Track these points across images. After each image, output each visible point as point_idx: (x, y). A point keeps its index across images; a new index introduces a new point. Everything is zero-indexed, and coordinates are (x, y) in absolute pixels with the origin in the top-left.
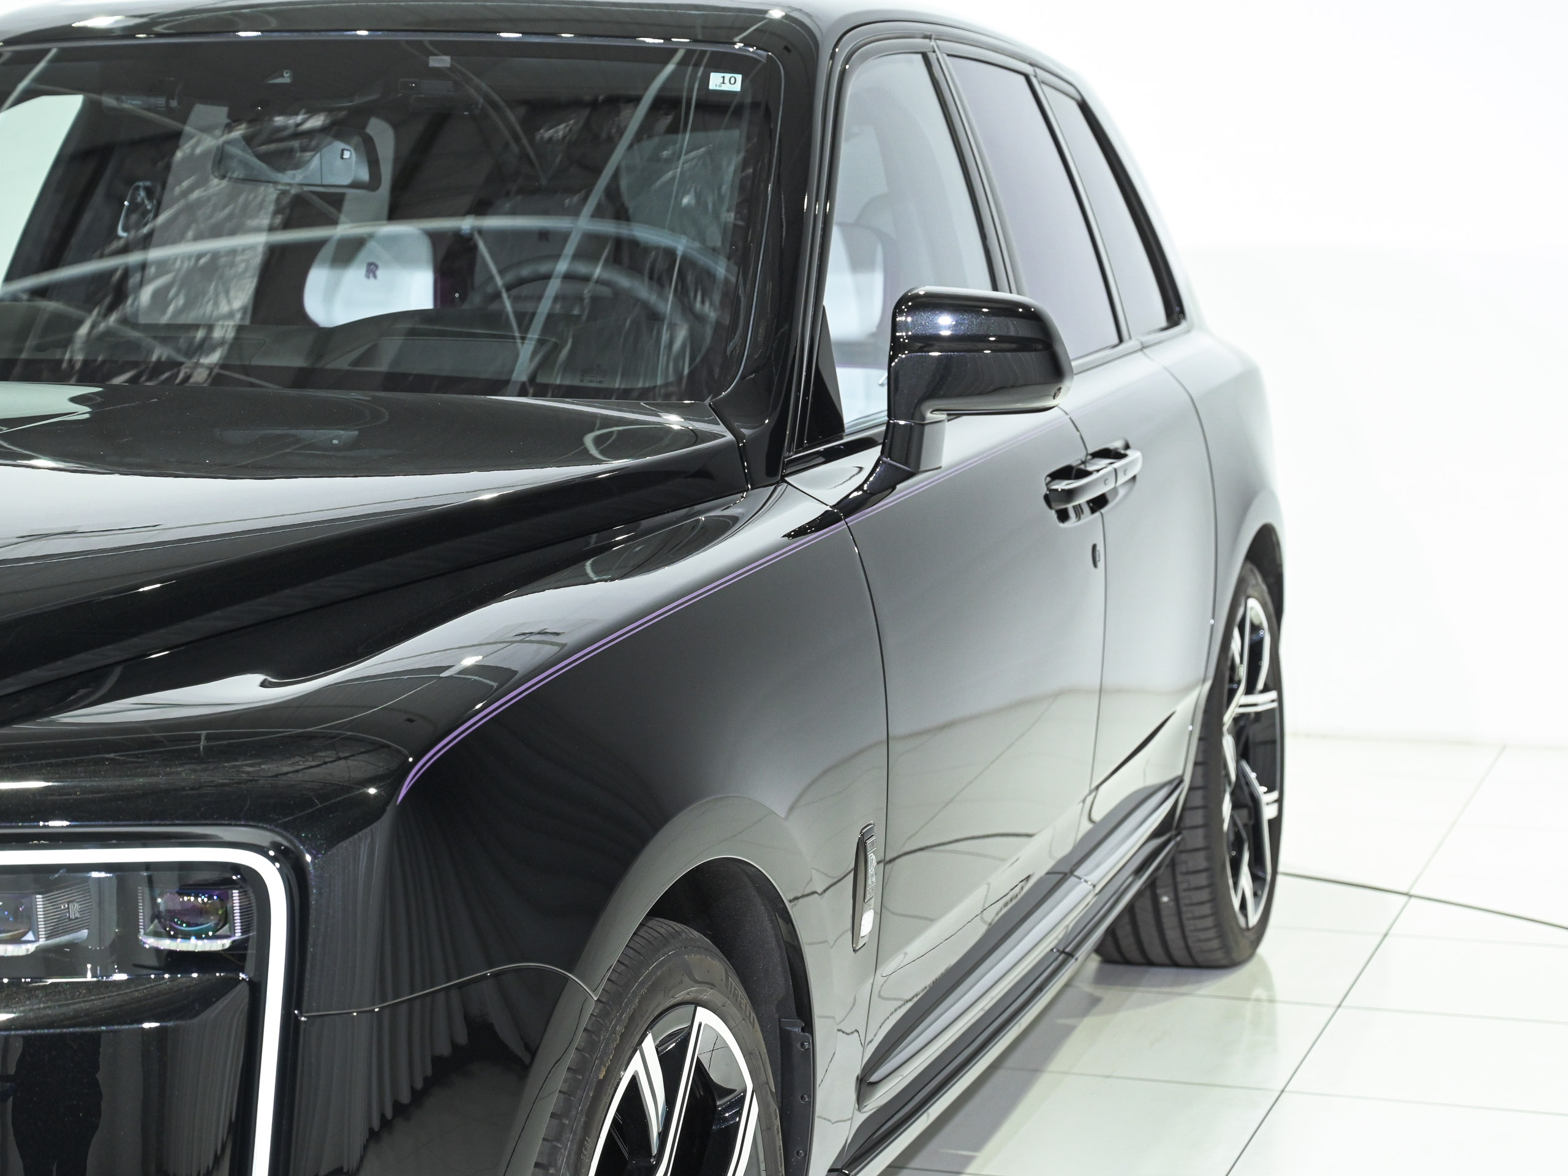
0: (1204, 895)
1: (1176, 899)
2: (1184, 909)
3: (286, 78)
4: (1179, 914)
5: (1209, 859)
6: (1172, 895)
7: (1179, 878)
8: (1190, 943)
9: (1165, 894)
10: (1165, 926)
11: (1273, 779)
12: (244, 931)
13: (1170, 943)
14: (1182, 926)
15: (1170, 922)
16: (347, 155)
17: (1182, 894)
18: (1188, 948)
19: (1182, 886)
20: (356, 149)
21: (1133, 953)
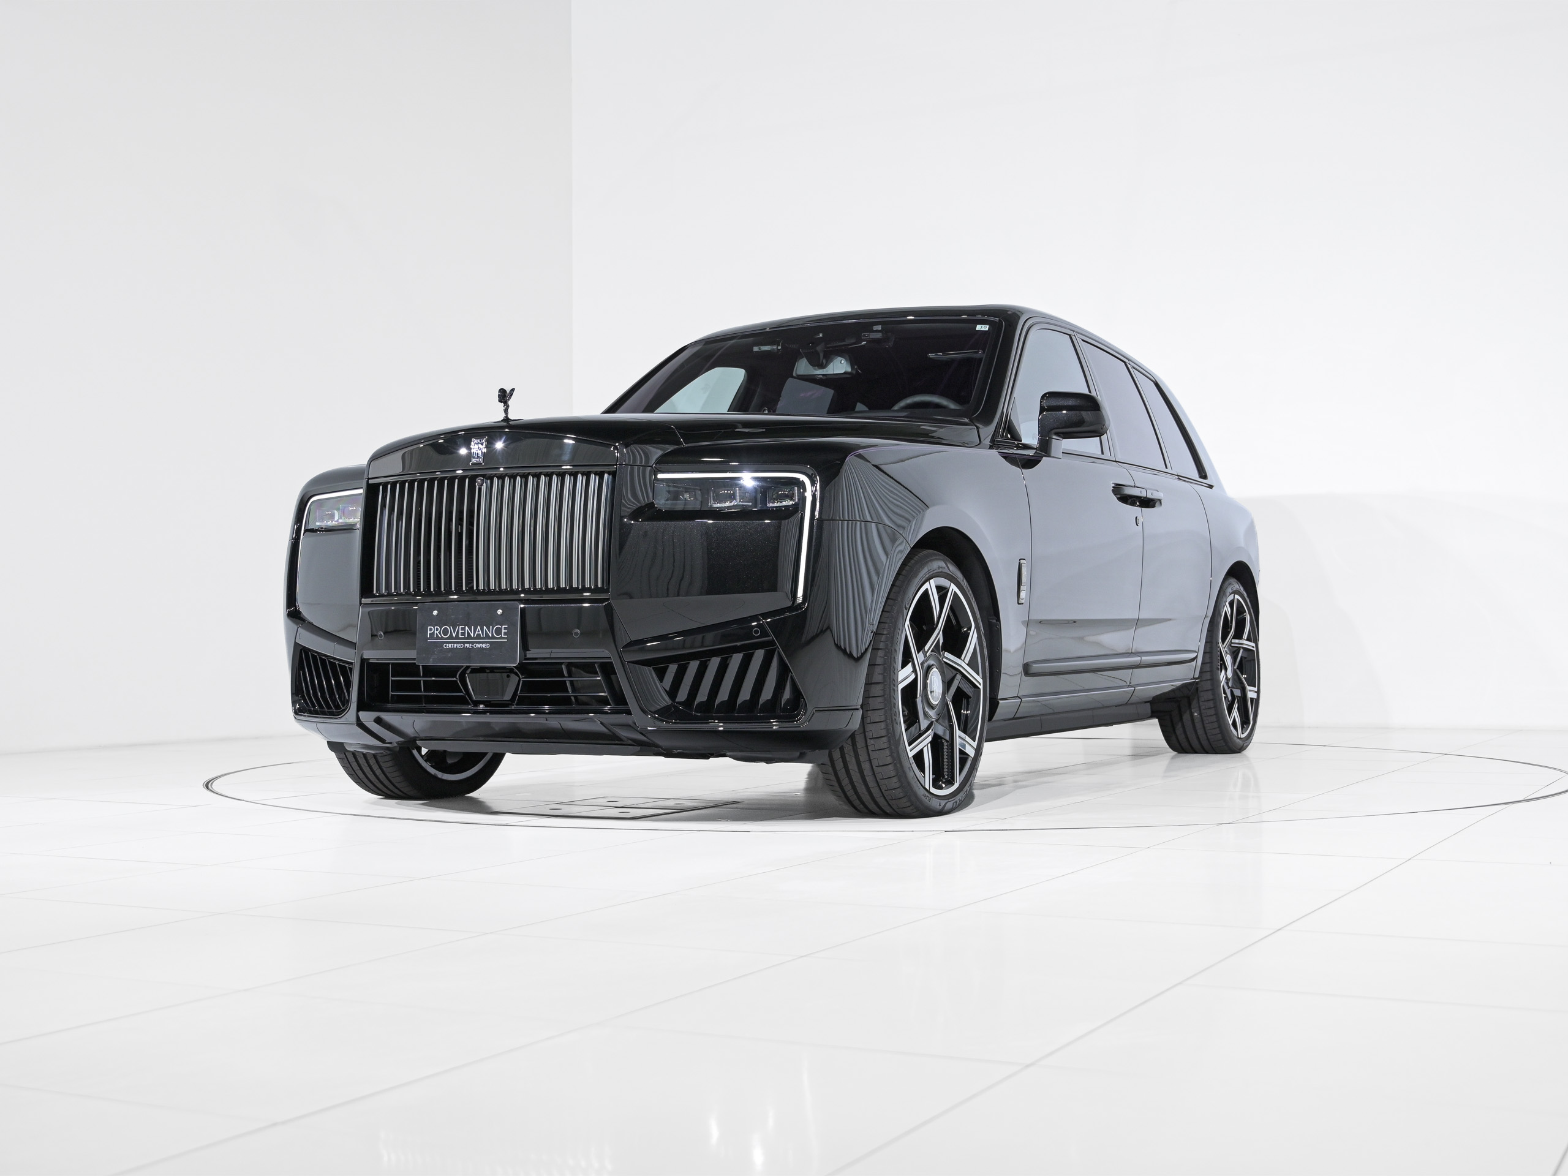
0: (1212, 712)
1: (1200, 714)
2: (1204, 719)
3: (821, 335)
4: (1202, 721)
5: (1213, 694)
6: (1198, 712)
7: (1201, 703)
8: (1209, 737)
9: (1195, 712)
10: (1197, 728)
11: (1254, 680)
12: (798, 500)
13: (1200, 737)
14: (1204, 728)
15: (1199, 726)
16: (843, 362)
17: (1203, 711)
18: (1208, 739)
19: (1203, 707)
20: (846, 360)
21: (1185, 744)
